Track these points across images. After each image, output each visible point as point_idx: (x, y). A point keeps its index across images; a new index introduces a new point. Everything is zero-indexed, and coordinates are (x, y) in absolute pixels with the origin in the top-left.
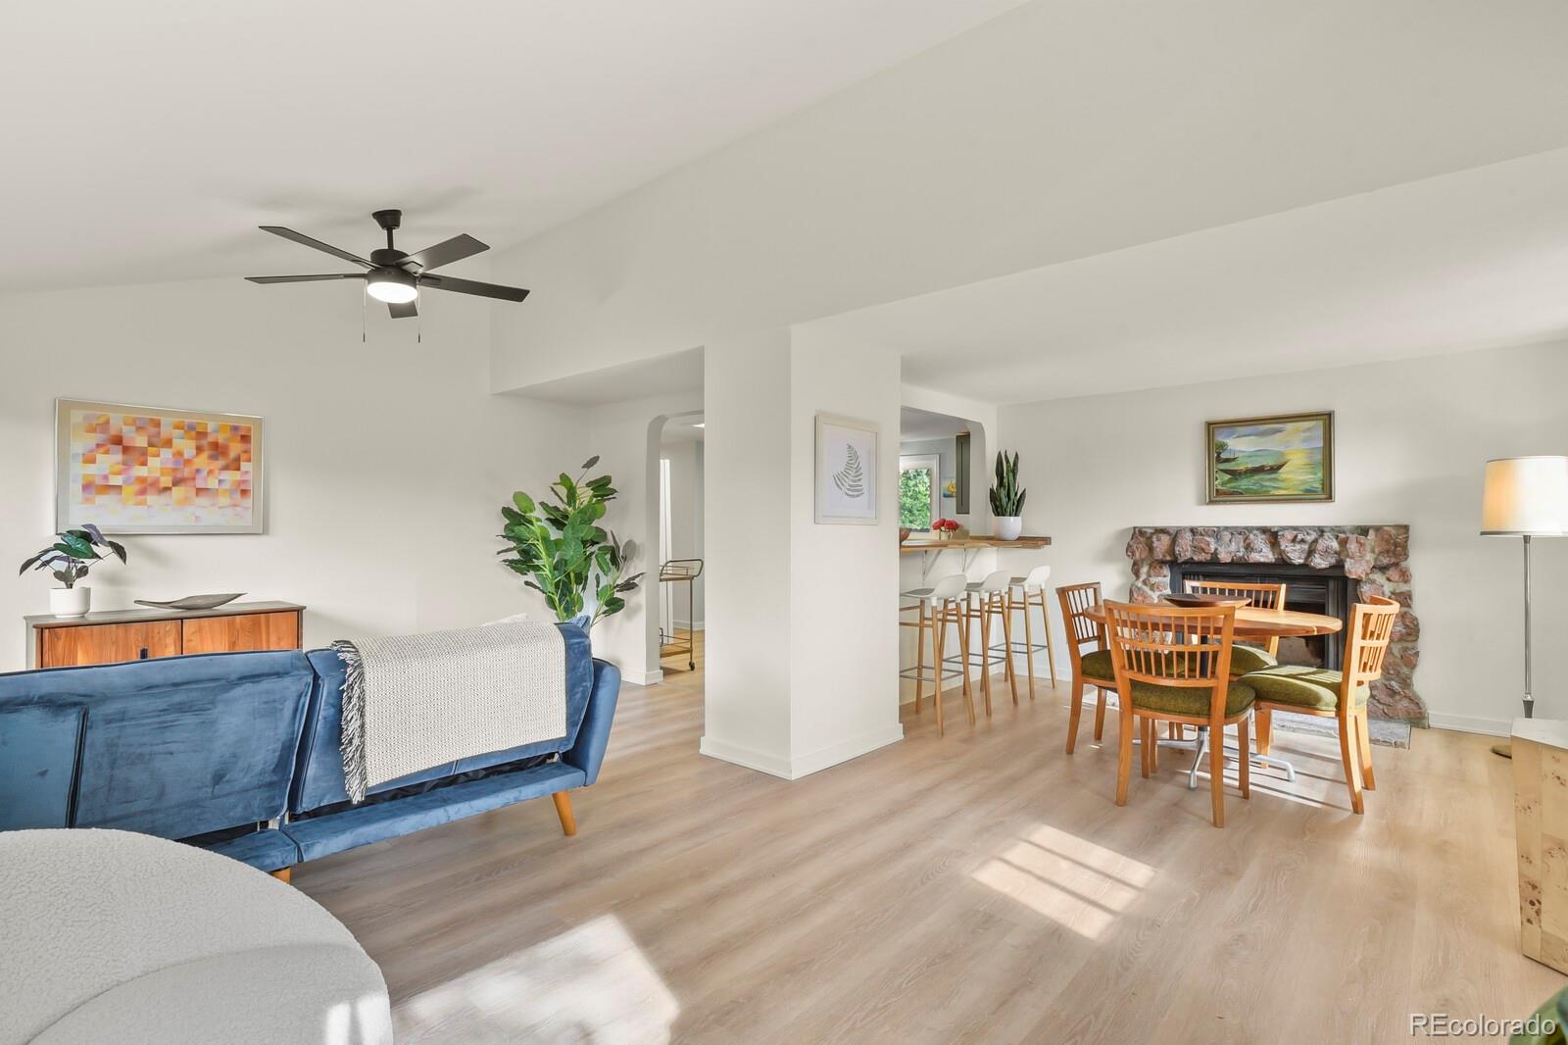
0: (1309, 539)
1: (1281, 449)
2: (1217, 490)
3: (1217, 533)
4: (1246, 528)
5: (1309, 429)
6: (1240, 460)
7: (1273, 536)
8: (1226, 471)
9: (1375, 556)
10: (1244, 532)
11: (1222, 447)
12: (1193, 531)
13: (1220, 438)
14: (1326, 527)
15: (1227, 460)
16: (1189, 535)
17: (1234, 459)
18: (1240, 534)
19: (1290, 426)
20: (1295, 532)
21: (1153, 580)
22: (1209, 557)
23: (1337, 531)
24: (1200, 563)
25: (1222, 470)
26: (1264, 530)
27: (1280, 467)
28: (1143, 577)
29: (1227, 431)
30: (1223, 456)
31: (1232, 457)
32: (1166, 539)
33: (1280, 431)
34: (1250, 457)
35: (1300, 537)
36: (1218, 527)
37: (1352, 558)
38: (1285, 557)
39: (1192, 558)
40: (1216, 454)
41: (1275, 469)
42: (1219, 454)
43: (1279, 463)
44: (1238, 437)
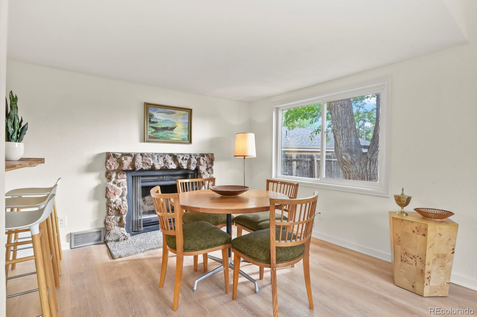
0: (188, 158)
1: (174, 121)
2: (149, 135)
3: (152, 155)
4: (164, 154)
5: (184, 114)
6: (159, 123)
7: (175, 157)
8: (153, 128)
9: (207, 164)
10: (163, 155)
11: (151, 116)
12: (142, 155)
13: (151, 112)
14: (192, 154)
15: (153, 122)
16: (140, 157)
17: (156, 122)
18: (161, 156)
19: (178, 112)
20: (183, 156)
21: (119, 181)
22: (150, 167)
23: (195, 155)
24: (146, 170)
25: (151, 127)
26: (171, 155)
27: (174, 128)
28: (113, 179)
29: (153, 109)
30: (152, 120)
31: (156, 121)
32: (130, 159)
33: (175, 113)
34: (163, 122)
35: (185, 158)
36: (152, 153)
37: (201, 165)
38: (180, 166)
39: (142, 168)
40: (148, 118)
41: (172, 129)
42: (150, 119)
43: (174, 127)
44: (158, 112)
